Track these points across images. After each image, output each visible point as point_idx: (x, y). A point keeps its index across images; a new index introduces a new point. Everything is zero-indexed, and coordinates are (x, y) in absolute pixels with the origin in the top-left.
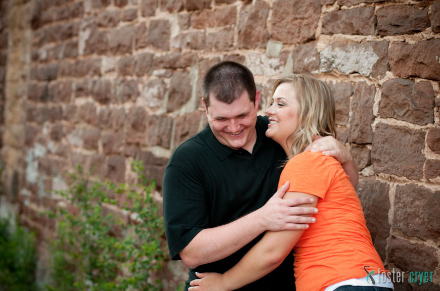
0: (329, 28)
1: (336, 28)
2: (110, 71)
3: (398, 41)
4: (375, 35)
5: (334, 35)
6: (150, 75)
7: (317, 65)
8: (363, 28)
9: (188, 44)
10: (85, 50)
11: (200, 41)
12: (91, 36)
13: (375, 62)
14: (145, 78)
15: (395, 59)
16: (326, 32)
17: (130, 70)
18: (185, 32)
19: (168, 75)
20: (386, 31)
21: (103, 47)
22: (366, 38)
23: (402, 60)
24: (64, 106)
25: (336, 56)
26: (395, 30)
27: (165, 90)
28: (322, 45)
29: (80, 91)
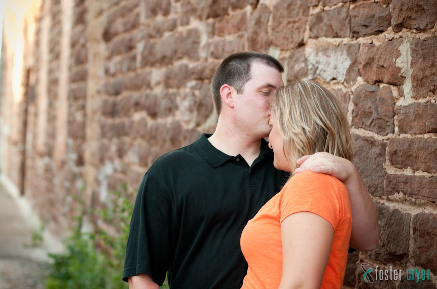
0: (315, 31)
1: (320, 31)
2: (158, 84)
3: (367, 43)
4: (351, 36)
5: (320, 39)
6: (185, 87)
7: (305, 72)
8: (341, 29)
9: (213, 54)
10: (142, 62)
11: (220, 49)
12: (145, 48)
13: (348, 67)
14: (182, 91)
15: (363, 63)
16: (313, 35)
17: (171, 82)
18: (211, 40)
19: (198, 87)
20: (358, 32)
21: (152, 59)
22: (342, 41)
23: (368, 64)
24: (126, 121)
25: (319, 61)
26: (364, 30)
27: (195, 102)
28: (309, 50)
29: (137, 106)
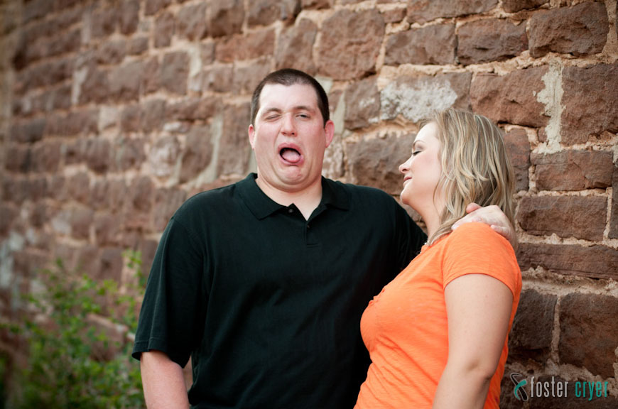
0: (395, 56)
1: (403, 56)
2: (111, 126)
3: (484, 72)
4: (455, 63)
5: (401, 66)
6: (160, 130)
7: (376, 109)
8: (439, 54)
9: (211, 85)
10: (80, 98)
11: (226, 79)
12: (89, 77)
13: (453, 102)
14: (154, 136)
15: (480, 98)
16: (390, 61)
17: (135, 124)
18: (208, 68)
19: (183, 130)
20: (469, 58)
21: (101, 92)
22: (442, 69)
23: (488, 99)
24: (50, 178)
25: (401, 96)
26: (480, 55)
27: (179, 151)
28: (383, 81)
29: (72, 156)
